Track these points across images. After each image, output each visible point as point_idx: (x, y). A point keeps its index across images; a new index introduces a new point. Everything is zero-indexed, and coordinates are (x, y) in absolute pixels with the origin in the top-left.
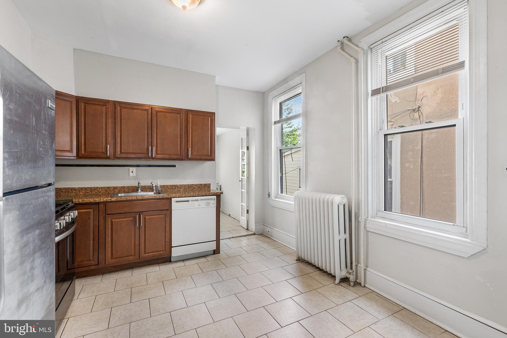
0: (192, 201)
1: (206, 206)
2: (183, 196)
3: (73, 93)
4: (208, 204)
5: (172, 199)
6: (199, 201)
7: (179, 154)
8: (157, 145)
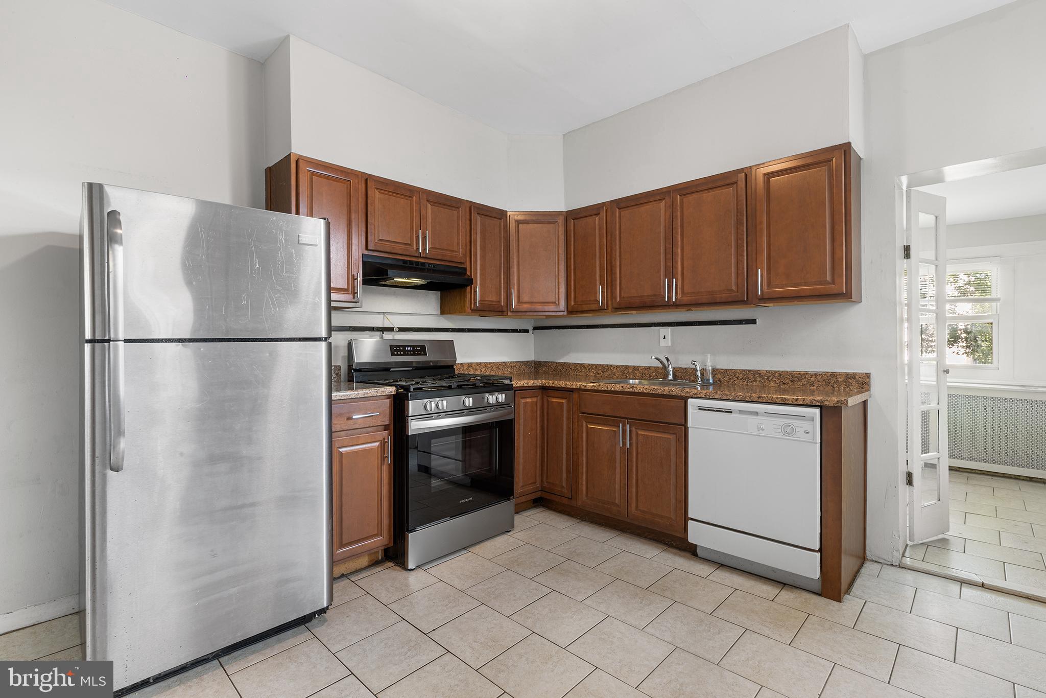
0: (741, 412)
1: (780, 435)
2: (717, 397)
3: (563, 208)
4: (788, 432)
5: (690, 400)
6: (759, 417)
7: (734, 288)
8: (683, 274)
